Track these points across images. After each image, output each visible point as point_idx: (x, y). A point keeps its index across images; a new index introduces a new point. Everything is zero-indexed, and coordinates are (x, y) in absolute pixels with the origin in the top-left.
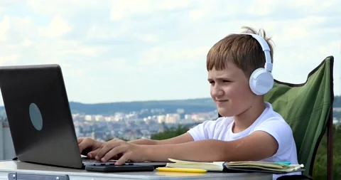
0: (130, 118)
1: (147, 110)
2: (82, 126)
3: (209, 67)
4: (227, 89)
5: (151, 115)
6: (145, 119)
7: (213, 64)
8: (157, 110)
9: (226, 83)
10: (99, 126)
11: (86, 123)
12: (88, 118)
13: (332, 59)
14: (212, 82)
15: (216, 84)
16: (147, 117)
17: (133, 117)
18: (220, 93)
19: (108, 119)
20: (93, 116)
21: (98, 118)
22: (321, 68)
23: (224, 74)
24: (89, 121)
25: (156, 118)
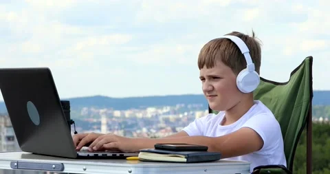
0: (164, 114)
1: (183, 105)
2: (110, 123)
3: (201, 66)
4: (216, 84)
5: (188, 111)
6: (181, 116)
7: (204, 63)
8: (194, 105)
9: (216, 79)
10: (130, 123)
11: (114, 119)
12: (117, 113)
13: (311, 59)
14: (203, 79)
15: (206, 80)
16: (183, 113)
17: (168, 113)
18: (210, 88)
19: (140, 115)
20: (123, 111)
21: (127, 113)
22: (302, 67)
23: (214, 72)
24: (118, 118)
25: (193, 114)
